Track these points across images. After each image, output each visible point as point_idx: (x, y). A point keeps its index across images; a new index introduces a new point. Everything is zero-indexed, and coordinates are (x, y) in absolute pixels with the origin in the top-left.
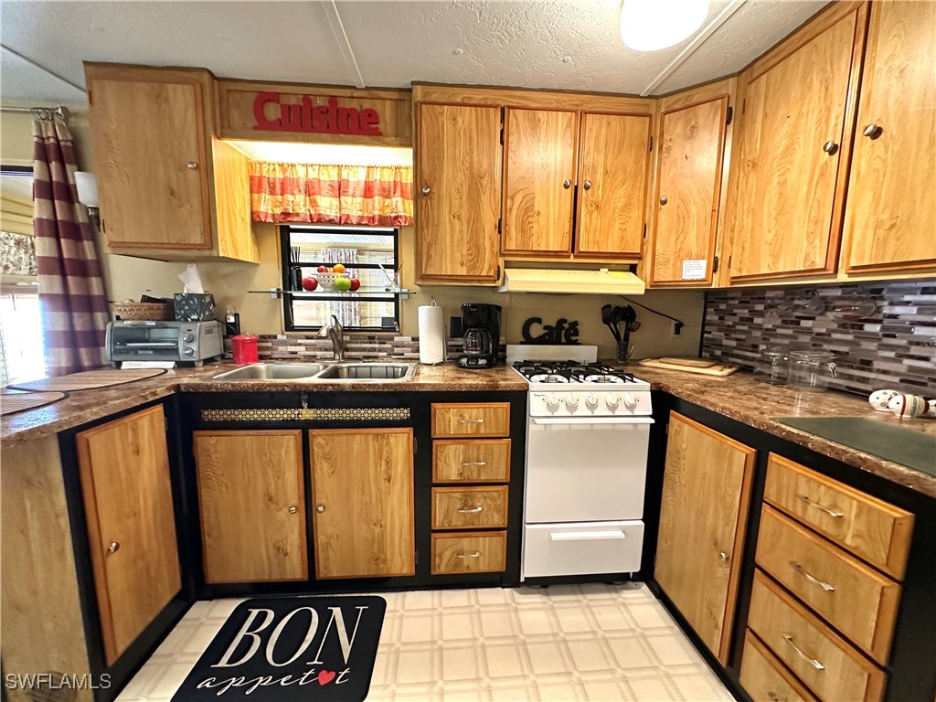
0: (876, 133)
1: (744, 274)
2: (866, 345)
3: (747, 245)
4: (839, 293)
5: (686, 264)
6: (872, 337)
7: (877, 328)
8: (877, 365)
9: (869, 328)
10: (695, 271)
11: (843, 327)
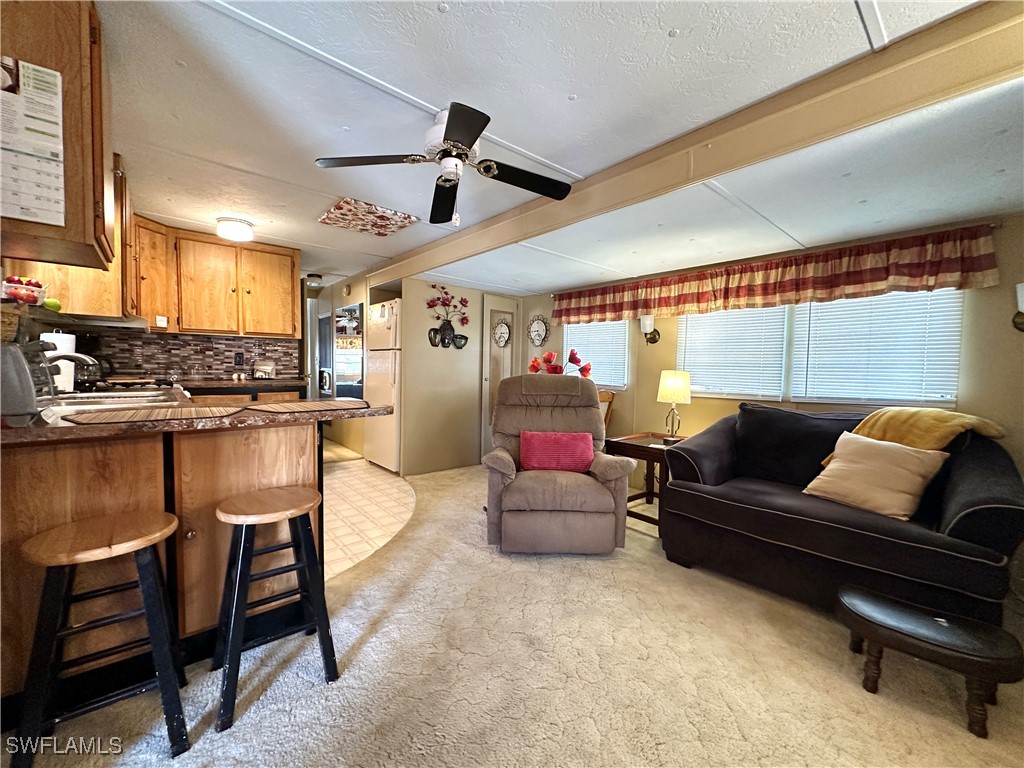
0: (249, 293)
1: (193, 327)
2: (207, 360)
3: (193, 314)
4: (191, 338)
5: (158, 318)
6: (210, 356)
7: (211, 353)
8: (214, 367)
9: (207, 353)
10: (161, 322)
11: (196, 352)
